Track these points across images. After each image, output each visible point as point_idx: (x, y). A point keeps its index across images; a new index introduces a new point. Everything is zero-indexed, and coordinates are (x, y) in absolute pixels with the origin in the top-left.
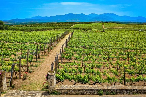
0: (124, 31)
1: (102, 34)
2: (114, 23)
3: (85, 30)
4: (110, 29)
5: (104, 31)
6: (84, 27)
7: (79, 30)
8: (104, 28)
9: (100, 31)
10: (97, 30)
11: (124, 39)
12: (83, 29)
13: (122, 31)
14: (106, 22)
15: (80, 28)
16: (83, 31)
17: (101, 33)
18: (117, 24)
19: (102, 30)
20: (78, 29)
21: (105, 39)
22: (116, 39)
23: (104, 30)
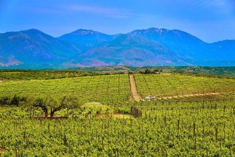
0: (228, 111)
1: (127, 129)
2: (181, 73)
3: (45, 110)
4: (163, 102)
5: (136, 113)
6: (42, 96)
7: (19, 111)
8: (137, 98)
9: (119, 112)
10: (104, 108)
11: (229, 146)
12: (40, 104)
13: (219, 113)
14: (147, 72)
15: (23, 99)
16: (39, 112)
17: (123, 122)
18: (195, 78)
19: (128, 109)
20: (15, 102)
21: (141, 148)
22: (194, 148)
23: (138, 107)
